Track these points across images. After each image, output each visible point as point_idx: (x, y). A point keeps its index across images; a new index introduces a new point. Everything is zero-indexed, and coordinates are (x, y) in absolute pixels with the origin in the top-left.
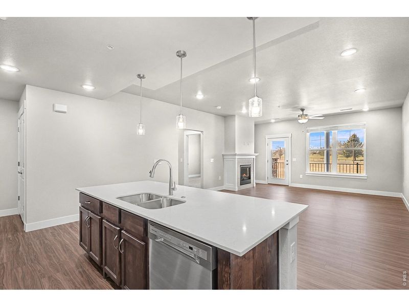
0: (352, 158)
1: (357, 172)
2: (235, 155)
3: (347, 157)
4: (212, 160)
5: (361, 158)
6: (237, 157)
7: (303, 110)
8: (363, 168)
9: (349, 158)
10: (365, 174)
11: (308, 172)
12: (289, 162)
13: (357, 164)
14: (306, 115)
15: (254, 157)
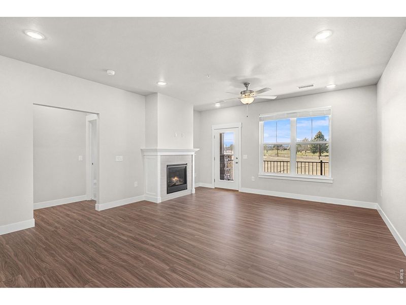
0: (318, 154)
1: (321, 174)
2: (156, 150)
3: (314, 152)
4: (120, 158)
5: (325, 154)
6: (159, 154)
7: (246, 84)
8: (327, 168)
9: (316, 154)
10: (330, 177)
11: (261, 172)
12: (239, 160)
13: (321, 162)
14: (251, 92)
15: (193, 153)
